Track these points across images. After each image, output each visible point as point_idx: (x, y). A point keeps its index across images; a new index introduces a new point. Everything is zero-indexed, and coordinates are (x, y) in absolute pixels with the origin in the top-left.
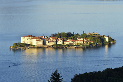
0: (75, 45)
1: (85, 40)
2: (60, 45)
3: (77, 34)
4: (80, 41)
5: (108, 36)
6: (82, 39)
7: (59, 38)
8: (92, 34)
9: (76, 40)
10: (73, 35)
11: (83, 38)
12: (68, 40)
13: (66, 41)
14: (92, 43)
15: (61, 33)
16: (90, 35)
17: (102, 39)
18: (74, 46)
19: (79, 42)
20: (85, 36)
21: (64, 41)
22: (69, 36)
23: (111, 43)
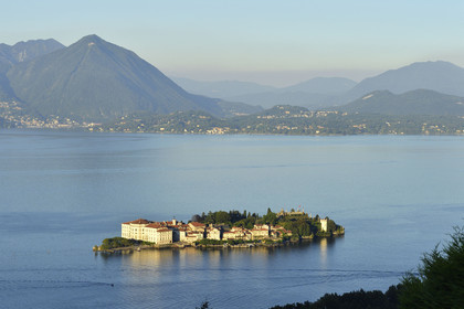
0: (251, 242)
1: (272, 228)
2: (214, 241)
3: (254, 215)
4: (261, 232)
5: (327, 218)
6: (266, 227)
7: (211, 225)
8: (289, 213)
9: (251, 228)
10: (244, 217)
11: (268, 224)
12: (233, 230)
13: (228, 232)
14: (290, 234)
15: (215, 213)
16: (283, 217)
17: (312, 225)
18: (248, 242)
19: (258, 234)
20: (272, 219)
21: (222, 232)
22: (234, 219)
23: (334, 234)
